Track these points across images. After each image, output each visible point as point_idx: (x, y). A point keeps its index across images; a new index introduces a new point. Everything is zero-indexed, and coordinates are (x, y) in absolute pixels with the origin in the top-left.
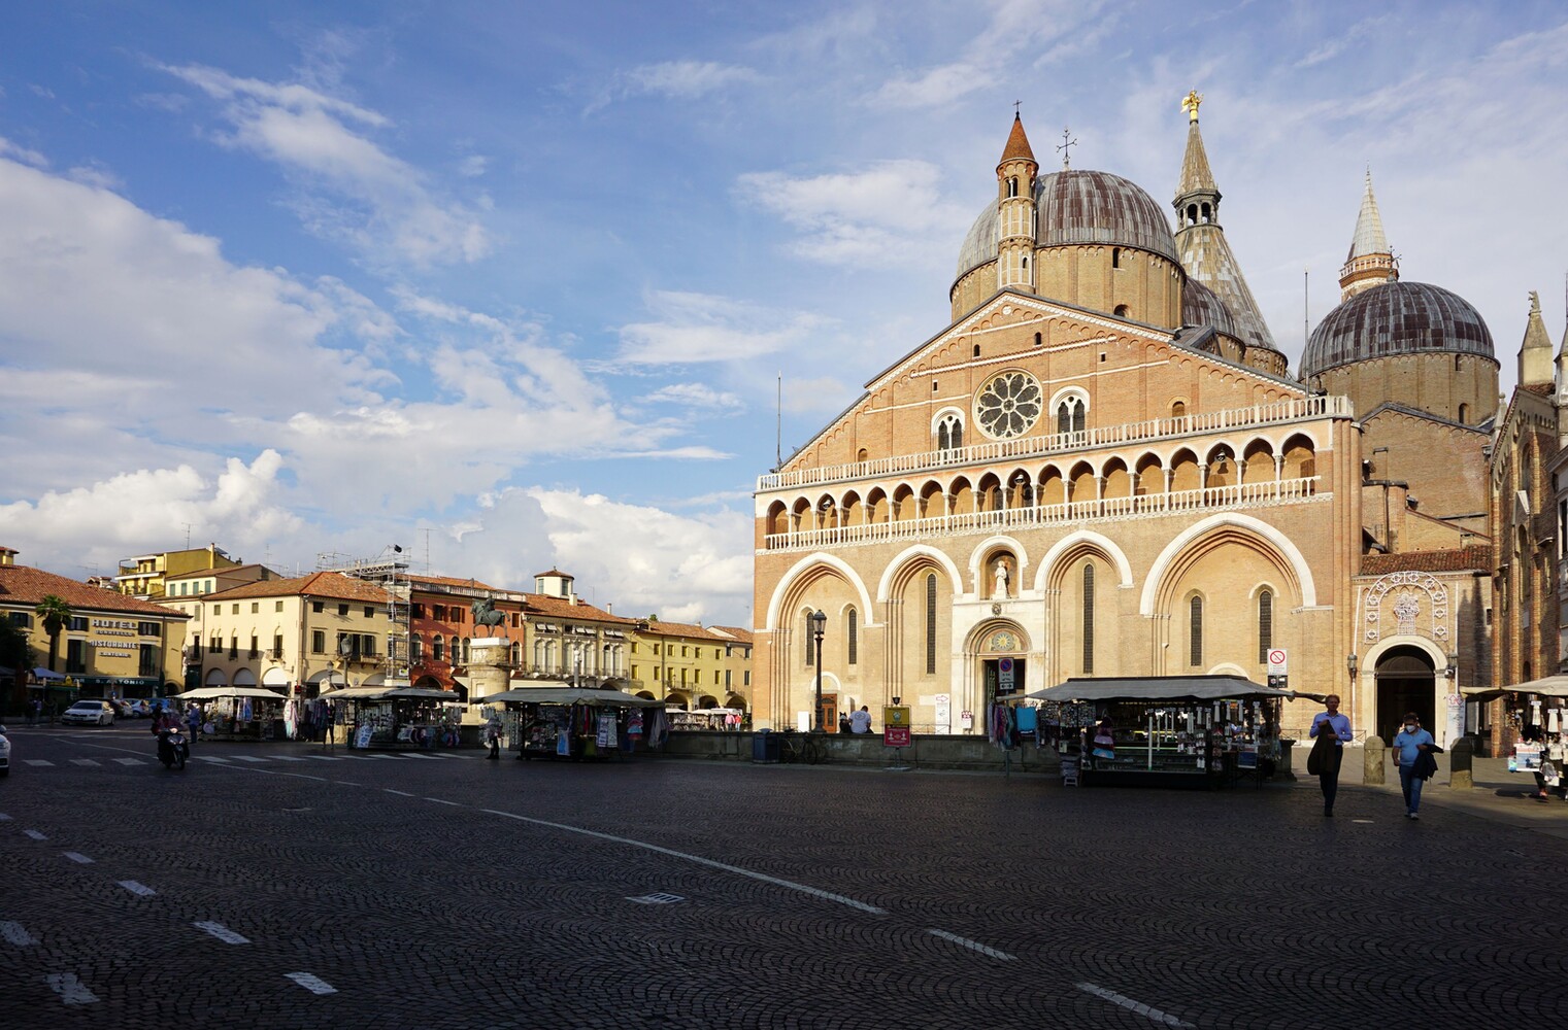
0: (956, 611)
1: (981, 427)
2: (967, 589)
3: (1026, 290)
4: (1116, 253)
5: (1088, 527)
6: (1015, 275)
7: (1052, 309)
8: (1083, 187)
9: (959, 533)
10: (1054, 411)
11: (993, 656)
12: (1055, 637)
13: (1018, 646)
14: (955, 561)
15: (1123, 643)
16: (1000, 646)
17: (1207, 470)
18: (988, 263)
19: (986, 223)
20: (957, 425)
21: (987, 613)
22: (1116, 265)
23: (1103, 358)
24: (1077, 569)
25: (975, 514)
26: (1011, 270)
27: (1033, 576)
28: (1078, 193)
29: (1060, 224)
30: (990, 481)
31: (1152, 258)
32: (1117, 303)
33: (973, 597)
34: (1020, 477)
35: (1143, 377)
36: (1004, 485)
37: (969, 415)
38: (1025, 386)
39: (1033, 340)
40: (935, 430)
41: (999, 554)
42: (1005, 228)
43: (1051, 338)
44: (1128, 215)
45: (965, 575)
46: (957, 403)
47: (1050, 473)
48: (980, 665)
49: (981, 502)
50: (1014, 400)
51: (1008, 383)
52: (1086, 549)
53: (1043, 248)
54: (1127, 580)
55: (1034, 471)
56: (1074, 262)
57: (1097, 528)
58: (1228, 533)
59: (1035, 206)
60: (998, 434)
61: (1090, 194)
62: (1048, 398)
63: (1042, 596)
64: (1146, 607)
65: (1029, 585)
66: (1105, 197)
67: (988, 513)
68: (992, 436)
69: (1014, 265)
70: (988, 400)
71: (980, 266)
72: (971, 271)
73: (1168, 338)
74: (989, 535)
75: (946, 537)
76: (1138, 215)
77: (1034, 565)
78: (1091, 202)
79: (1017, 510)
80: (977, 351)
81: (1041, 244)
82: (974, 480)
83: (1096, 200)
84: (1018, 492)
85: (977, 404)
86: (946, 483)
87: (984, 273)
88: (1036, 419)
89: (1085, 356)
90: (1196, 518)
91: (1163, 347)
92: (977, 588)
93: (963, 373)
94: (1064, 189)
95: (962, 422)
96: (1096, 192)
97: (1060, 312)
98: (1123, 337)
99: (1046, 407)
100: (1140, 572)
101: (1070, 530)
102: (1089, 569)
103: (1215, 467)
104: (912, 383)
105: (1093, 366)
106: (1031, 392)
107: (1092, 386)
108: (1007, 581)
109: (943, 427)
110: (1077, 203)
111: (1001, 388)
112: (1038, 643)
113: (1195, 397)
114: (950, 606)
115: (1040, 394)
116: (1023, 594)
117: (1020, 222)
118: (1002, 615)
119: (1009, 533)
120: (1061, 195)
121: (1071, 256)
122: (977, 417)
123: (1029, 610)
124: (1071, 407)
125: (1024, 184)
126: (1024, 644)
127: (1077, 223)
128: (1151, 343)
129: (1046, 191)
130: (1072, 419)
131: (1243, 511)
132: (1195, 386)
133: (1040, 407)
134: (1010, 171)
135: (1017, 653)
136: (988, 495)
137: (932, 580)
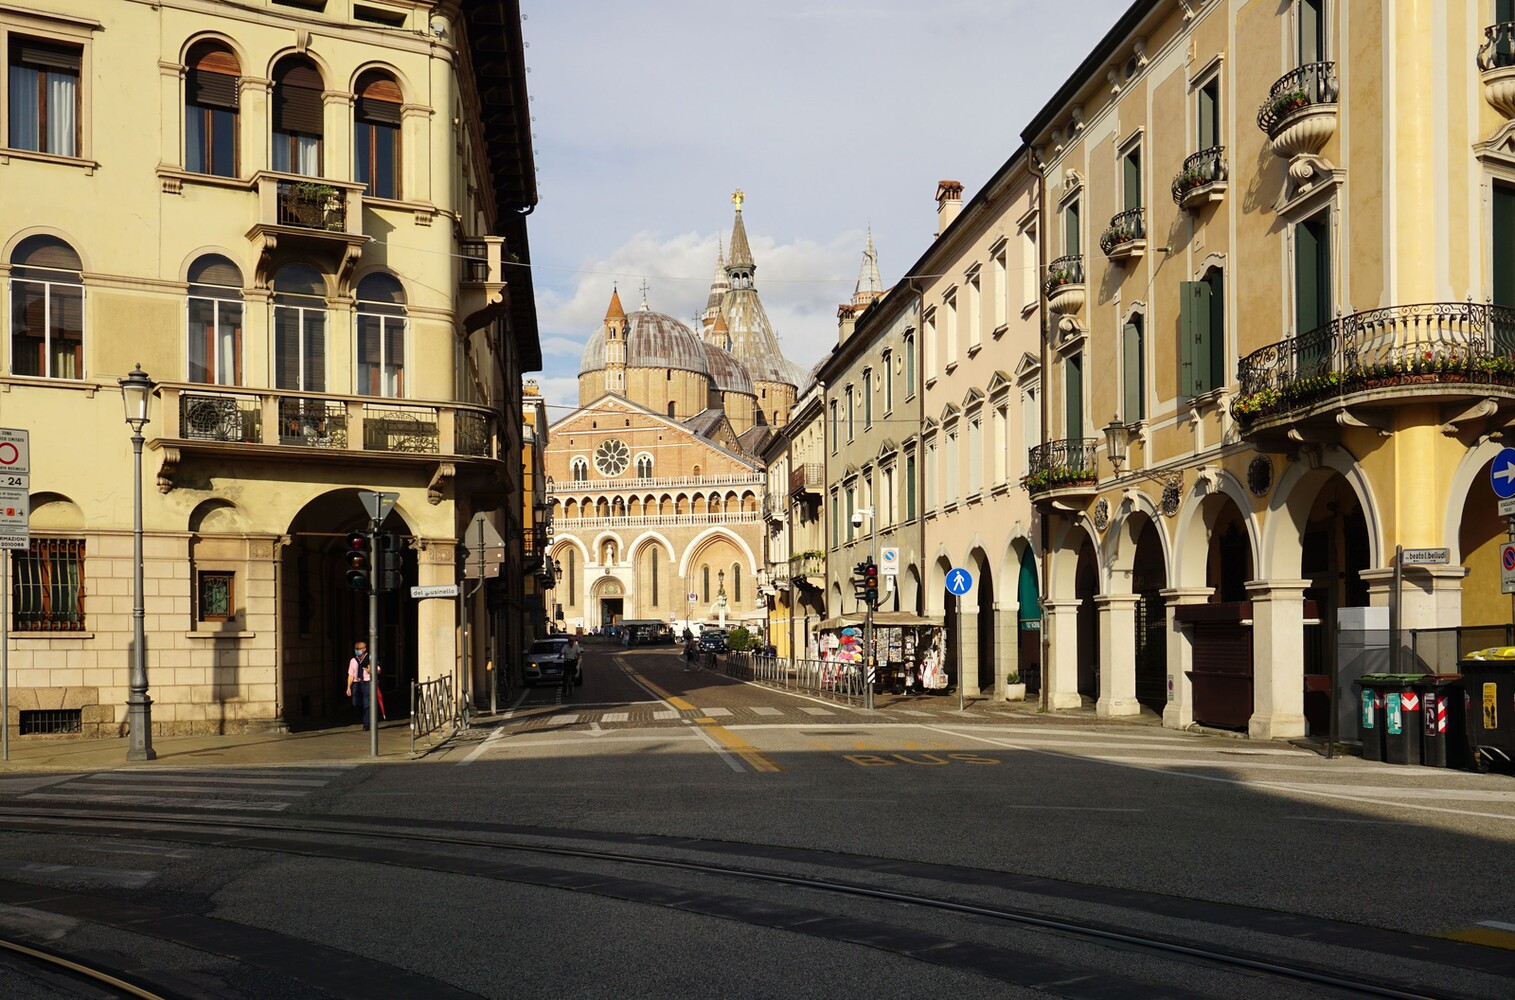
0: (586, 572)
1: (597, 468)
2: (592, 560)
3: (621, 393)
4: (669, 372)
5: (653, 530)
6: (615, 383)
7: (635, 408)
8: (652, 332)
9: (587, 528)
10: (636, 464)
11: (607, 597)
12: (638, 587)
13: (619, 591)
14: (585, 544)
15: (671, 591)
16: (610, 592)
17: (710, 504)
18: (600, 370)
19: (599, 343)
20: (584, 465)
21: (603, 573)
22: (669, 379)
23: (661, 438)
24: (649, 550)
25: (595, 518)
26: (612, 380)
27: (626, 554)
28: (648, 335)
29: (639, 354)
30: (602, 500)
31: (689, 373)
32: (670, 400)
33: (595, 564)
34: (619, 500)
35: (680, 451)
36: (610, 504)
37: (591, 461)
38: (621, 448)
39: (625, 423)
40: (572, 467)
41: (608, 541)
42: (609, 356)
43: (635, 422)
44: (675, 349)
45: (591, 552)
46: (583, 453)
47: (634, 498)
48: (599, 601)
49: (598, 510)
50: (615, 454)
51: (612, 445)
52: (652, 540)
53: (630, 367)
54: (673, 559)
55: (626, 498)
56: (647, 378)
57: (658, 530)
58: (719, 537)
59: (625, 343)
60: (607, 473)
61: (655, 336)
62: (633, 457)
63: (631, 565)
64: (682, 573)
65: (624, 559)
66: (663, 338)
67: (601, 518)
68: (603, 473)
69: (614, 378)
70: (601, 453)
71: (596, 370)
72: (591, 372)
73: (692, 433)
74: (603, 530)
75: (580, 530)
76: (681, 348)
77: (627, 548)
78: (655, 341)
79: (616, 518)
80: (595, 426)
81: (629, 364)
82: (595, 499)
83: (659, 340)
84: (617, 507)
85: (595, 455)
86: (579, 499)
87: (598, 375)
88: (627, 466)
89: (651, 436)
90: (704, 529)
91: (689, 436)
92: (597, 559)
93: (587, 437)
94: (641, 331)
95: (587, 464)
96: (659, 335)
97: (638, 410)
98: (670, 428)
99: (632, 461)
100: (679, 554)
101: (644, 530)
102: (655, 551)
103: (714, 502)
104: (559, 439)
105: (655, 442)
106: (624, 452)
107: (655, 452)
108: (613, 556)
109: (576, 465)
110: (648, 342)
111: (608, 447)
112: (629, 591)
113: (704, 465)
114: (582, 570)
115: (629, 453)
116: (621, 564)
117: (617, 354)
118: (611, 574)
119: (614, 530)
120: (639, 336)
121: (644, 373)
122: (595, 462)
123: (624, 572)
124: (645, 462)
125: (619, 332)
126: (622, 592)
127: (649, 354)
128: (684, 433)
129: (631, 331)
130: (645, 470)
131: (725, 526)
132: (705, 459)
133: (628, 460)
134: (612, 324)
135: (617, 596)
136: (602, 506)
137: (572, 552)
